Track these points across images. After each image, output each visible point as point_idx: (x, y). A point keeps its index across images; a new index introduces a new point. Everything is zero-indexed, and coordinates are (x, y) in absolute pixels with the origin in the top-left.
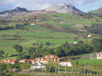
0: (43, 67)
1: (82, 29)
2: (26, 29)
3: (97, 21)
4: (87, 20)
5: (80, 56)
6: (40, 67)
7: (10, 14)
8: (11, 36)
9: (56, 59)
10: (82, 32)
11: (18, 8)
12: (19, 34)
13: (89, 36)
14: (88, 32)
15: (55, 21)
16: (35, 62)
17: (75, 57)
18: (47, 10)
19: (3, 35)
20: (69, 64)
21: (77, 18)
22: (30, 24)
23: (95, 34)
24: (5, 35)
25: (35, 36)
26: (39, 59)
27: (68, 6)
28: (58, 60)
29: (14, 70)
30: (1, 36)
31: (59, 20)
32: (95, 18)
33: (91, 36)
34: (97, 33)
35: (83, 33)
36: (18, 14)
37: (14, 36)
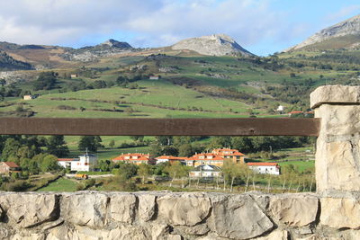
0: (216, 174)
1: (263, 92)
2: (141, 88)
3: (293, 75)
4: (272, 72)
5: (286, 153)
6: (209, 174)
7: (95, 54)
8: (110, 102)
9: (238, 157)
10: (263, 99)
11: (112, 41)
12: (127, 99)
13: (280, 108)
14: (277, 100)
15: (202, 72)
16: (194, 162)
17: (275, 154)
18: (175, 48)
19: (93, 101)
20: (273, 171)
21: (249, 68)
22: (149, 78)
23: (292, 106)
24: (96, 101)
25: (163, 105)
26: (203, 157)
27: (223, 41)
28: (242, 159)
29: (153, 178)
30: (90, 102)
31: (210, 70)
32: (288, 69)
33: (285, 109)
34: (297, 102)
35: (266, 101)
36: (113, 54)
37: (117, 103)
